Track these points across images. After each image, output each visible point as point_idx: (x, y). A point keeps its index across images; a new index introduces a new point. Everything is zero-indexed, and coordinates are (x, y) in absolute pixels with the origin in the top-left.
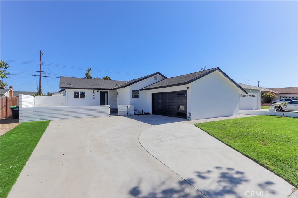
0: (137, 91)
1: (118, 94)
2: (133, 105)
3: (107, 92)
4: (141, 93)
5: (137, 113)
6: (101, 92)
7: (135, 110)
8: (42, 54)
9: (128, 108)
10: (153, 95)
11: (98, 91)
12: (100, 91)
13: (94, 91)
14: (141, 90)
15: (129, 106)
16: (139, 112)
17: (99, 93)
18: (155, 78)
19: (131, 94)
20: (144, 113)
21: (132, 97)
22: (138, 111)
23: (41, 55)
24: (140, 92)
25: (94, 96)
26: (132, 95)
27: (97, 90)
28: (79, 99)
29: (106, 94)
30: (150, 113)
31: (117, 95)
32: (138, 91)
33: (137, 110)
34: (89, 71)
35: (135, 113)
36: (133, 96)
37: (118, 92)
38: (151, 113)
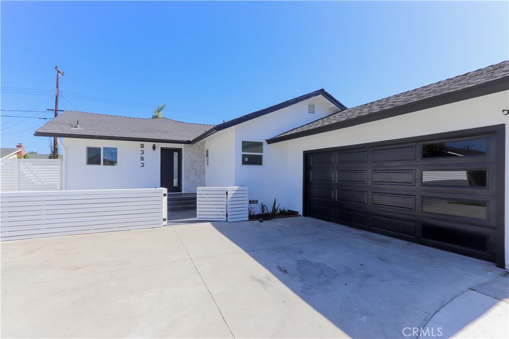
0: (258, 145)
1: (207, 156)
2: (247, 188)
3: (179, 151)
4: (269, 152)
5: (257, 210)
6: (162, 149)
7: (250, 202)
8: (60, 75)
9: (230, 196)
10: (307, 155)
11: (154, 148)
12: (160, 145)
13: (142, 146)
14: (270, 141)
15: (232, 189)
16: (263, 207)
17: (158, 152)
18: (312, 110)
19: (240, 153)
20: (278, 212)
21: (244, 163)
22: (260, 206)
23: (58, 76)
24: (266, 146)
25: (142, 159)
26: (244, 156)
27: (152, 144)
28: (101, 168)
29: (176, 154)
30: (297, 213)
31: (206, 158)
32: (261, 144)
33: (256, 202)
34: (158, 112)
35: (250, 212)
36: (246, 159)
37: (207, 151)
38: (301, 212)
